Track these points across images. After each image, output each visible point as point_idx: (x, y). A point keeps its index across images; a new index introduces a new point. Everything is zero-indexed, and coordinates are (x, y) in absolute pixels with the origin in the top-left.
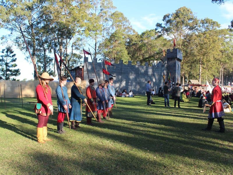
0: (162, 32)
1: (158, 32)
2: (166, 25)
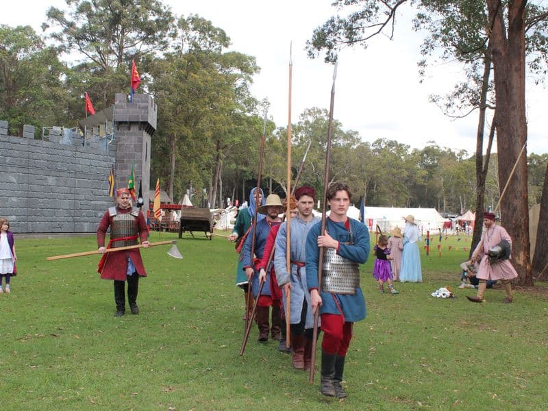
0: (65, 37)
1: (54, 36)
2: (77, 18)
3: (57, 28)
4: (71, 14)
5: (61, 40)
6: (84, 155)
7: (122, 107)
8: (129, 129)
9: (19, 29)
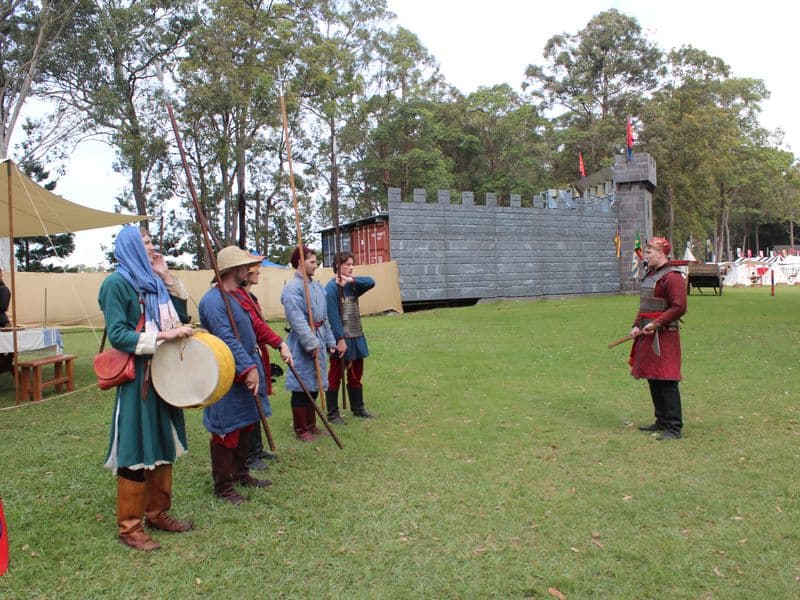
0: (546, 93)
1: (535, 94)
2: (556, 71)
3: (537, 85)
4: (549, 68)
5: (542, 96)
6: (589, 219)
7: (621, 168)
8: (630, 189)
9: (496, 88)
